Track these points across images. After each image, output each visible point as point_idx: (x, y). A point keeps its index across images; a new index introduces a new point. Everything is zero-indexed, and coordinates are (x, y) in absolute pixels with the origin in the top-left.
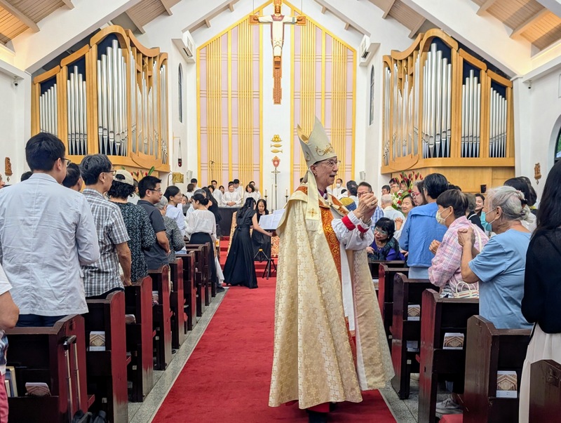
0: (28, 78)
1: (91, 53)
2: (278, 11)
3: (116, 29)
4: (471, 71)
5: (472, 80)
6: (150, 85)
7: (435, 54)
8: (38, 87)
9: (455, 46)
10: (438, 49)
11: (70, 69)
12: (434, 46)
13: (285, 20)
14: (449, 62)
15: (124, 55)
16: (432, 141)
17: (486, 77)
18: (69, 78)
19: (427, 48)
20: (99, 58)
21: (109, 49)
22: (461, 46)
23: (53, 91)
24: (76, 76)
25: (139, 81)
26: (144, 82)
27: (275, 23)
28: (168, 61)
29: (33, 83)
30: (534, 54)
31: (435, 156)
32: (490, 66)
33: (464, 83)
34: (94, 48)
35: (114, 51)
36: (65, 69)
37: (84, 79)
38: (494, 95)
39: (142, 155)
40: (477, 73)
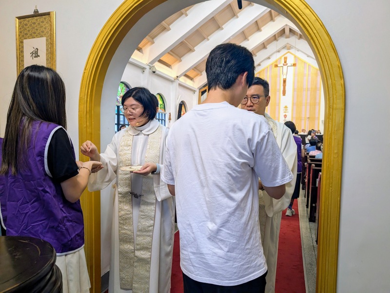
0: (198, 91)
2: (285, 62)
8: (201, 93)
13: (288, 65)
23: (205, 94)
27: (284, 67)
29: (199, 92)
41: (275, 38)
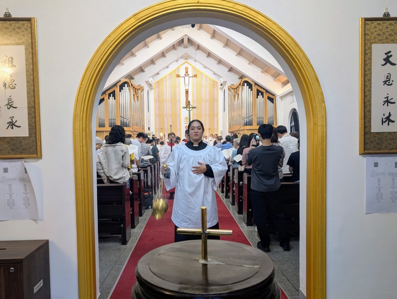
1: (117, 89)
2: (187, 72)
3: (127, 80)
4: (260, 93)
5: (260, 97)
6: (138, 100)
7: (246, 87)
9: (253, 84)
10: (247, 85)
11: (109, 95)
12: (246, 84)
13: (189, 76)
14: (251, 90)
15: (129, 89)
16: (246, 120)
17: (266, 95)
18: (109, 99)
19: (243, 85)
20: (120, 91)
21: (124, 88)
22: (256, 84)
23: (103, 103)
24: (112, 98)
25: (134, 99)
26: (136, 98)
27: (185, 77)
28: (144, 90)
30: (283, 87)
31: (247, 125)
32: (267, 91)
33: (257, 98)
34: (118, 87)
35: (126, 88)
36: (107, 95)
37: (115, 99)
38: (269, 102)
39: (135, 126)
40: (262, 94)
41: (174, 47)
